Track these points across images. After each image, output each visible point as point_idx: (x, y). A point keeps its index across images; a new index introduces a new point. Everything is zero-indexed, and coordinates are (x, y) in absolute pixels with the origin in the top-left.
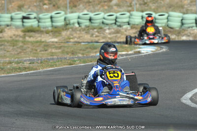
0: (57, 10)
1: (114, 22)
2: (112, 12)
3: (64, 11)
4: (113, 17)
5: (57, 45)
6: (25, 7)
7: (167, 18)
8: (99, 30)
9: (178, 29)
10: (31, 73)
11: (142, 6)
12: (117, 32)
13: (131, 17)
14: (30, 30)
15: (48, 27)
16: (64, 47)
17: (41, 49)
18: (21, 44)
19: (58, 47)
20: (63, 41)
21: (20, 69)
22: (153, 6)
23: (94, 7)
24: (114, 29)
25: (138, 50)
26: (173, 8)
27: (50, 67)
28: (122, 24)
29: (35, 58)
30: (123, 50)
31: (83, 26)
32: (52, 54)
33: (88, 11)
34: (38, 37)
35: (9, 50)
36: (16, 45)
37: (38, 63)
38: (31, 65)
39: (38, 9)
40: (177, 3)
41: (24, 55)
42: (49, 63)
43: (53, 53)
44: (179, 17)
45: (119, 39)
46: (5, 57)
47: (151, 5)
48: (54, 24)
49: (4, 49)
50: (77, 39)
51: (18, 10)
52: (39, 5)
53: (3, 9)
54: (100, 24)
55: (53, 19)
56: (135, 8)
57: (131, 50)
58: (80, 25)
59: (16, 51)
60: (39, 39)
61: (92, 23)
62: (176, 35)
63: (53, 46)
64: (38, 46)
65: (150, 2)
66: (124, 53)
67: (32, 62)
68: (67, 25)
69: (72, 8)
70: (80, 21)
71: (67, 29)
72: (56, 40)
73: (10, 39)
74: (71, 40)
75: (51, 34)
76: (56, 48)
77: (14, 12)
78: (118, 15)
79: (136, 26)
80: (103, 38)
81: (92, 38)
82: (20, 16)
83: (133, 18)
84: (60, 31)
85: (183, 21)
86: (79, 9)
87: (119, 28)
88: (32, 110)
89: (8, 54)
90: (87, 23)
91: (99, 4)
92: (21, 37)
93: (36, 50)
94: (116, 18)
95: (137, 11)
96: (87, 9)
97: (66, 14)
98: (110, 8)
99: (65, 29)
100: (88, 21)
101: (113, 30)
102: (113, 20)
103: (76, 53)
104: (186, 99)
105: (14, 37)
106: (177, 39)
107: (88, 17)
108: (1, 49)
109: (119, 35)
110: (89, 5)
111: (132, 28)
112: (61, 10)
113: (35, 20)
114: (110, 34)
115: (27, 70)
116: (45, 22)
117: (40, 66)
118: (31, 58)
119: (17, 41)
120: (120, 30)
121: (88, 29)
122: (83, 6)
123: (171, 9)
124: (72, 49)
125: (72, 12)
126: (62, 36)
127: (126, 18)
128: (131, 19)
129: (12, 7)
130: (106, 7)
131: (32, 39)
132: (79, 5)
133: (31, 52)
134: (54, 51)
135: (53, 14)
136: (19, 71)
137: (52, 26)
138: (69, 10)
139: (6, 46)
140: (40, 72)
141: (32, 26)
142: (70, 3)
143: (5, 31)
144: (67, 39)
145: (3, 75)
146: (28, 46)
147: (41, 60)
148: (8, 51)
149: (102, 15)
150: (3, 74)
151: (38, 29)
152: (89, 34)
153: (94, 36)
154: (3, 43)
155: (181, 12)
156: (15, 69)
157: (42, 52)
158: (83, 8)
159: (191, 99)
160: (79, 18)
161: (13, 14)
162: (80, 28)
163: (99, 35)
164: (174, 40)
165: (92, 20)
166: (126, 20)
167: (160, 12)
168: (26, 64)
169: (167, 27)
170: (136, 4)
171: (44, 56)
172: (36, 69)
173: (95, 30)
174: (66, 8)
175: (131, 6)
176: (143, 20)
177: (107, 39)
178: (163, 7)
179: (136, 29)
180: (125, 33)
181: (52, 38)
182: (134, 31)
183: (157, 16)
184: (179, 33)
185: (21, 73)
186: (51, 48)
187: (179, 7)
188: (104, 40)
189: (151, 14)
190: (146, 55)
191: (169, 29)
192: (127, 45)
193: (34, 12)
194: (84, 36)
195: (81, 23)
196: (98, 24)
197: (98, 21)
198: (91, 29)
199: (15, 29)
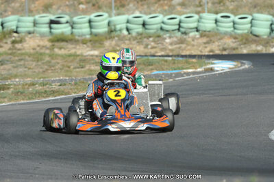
0: (98, 11)
1: (177, 27)
2: (175, 14)
3: (107, 12)
4: (176, 21)
6: (54, 7)
7: (251, 23)
8: (156, 39)
9: (265, 37)
10: (61, 99)
11: (216, 5)
12: (182, 41)
14: (61, 39)
15: (85, 35)
17: (76, 65)
18: (47, 59)
21: (46, 93)
22: (231, 6)
23: (149, 7)
24: (177, 37)
25: (211, 66)
26: (259, 8)
28: (188, 31)
29: (67, 78)
30: (189, 66)
31: (134, 34)
33: (141, 12)
34: (72, 49)
35: (32, 67)
36: (41, 60)
37: (72, 85)
38: (62, 88)
39: (72, 10)
41: (52, 74)
43: (91, 71)
44: (267, 21)
45: (184, 51)
46: (26, 76)
47: (228, 3)
48: (93, 30)
49: (24, 65)
51: (44, 12)
52: (74, 5)
53: (23, 10)
54: (157, 30)
55: (93, 24)
56: (206, 9)
57: (201, 67)
58: (130, 31)
59: (41, 68)
60: (73, 51)
61: (146, 29)
62: (263, 46)
63: (93, 62)
64: (72, 61)
66: (190, 70)
67: (63, 83)
68: (111, 31)
70: (130, 26)
71: (111, 38)
72: (96, 53)
73: (32, 51)
75: (89, 44)
77: (39, 13)
78: (183, 17)
79: (207, 33)
80: (162, 50)
81: (146, 50)
82: (47, 20)
83: (203, 23)
84: (101, 40)
85: (273, 26)
86: (128, 10)
87: (185, 37)
89: (30, 72)
90: (140, 29)
91: (156, 3)
92: (47, 48)
93: (69, 67)
94: (180, 22)
95: (209, 12)
96: (140, 9)
97: (110, 16)
98: (172, 9)
99: (108, 37)
100: (141, 26)
101: (175, 39)
102: (176, 25)
105: (38, 49)
106: (264, 52)
107: (140, 20)
108: (21, 65)
109: (183, 46)
110: (142, 5)
111: (202, 36)
112: (103, 11)
113: (67, 25)
114: (171, 44)
115: (55, 94)
116: (80, 28)
117: (74, 89)
118: (61, 78)
119: (41, 54)
120: (185, 40)
121: (140, 38)
122: (134, 5)
123: (256, 10)
125: (119, 14)
126: (104, 47)
127: (194, 22)
128: (200, 24)
129: (35, 7)
130: (166, 8)
131: (62, 52)
132: (128, 4)
133: (61, 69)
134: (93, 67)
135: (92, 16)
136: (45, 95)
137: (91, 33)
139: (27, 61)
141: (63, 34)
142: (115, 2)
143: (25, 41)
145: (22, 102)
146: (58, 61)
147: (75, 81)
148: (29, 69)
149: (161, 18)
150: (23, 99)
151: (70, 37)
152: (142, 44)
153: (149, 47)
154: (23, 57)
155: (269, 14)
156: (39, 94)
157: (77, 70)
158: (134, 8)
160: (128, 22)
161: (37, 17)
162: (129, 36)
163: (156, 45)
164: (260, 52)
165: (147, 25)
166: (194, 25)
167: (240, 14)
168: (55, 87)
169: (251, 35)
170: (208, 3)
171: (79, 74)
172: (69, 93)
173: (151, 39)
174: (111, 8)
175: (201, 6)
176: (217, 26)
177: (168, 51)
178: (245, 6)
179: (208, 37)
180: (192, 42)
181: (91, 50)
182: (205, 40)
183: (236, 19)
184: (268, 43)
185: (47, 99)
186: (90, 64)
187: (268, 7)
188: (163, 53)
189: (229, 17)
190: (221, 73)
191: (253, 37)
192: (194, 60)
193: (66, 14)
194: (136, 48)
195: (131, 30)
196: (155, 31)
197: (155, 26)
198: (145, 37)
199: (39, 38)
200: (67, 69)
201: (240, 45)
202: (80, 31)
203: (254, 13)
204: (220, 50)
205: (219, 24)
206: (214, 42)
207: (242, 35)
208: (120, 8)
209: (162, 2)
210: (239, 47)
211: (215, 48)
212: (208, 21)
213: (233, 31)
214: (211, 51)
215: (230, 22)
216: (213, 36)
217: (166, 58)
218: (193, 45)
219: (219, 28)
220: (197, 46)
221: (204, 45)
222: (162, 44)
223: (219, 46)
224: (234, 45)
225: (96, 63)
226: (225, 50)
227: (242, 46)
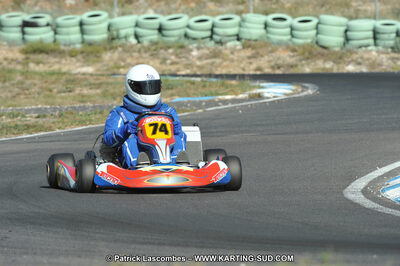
0: (93, 10)
1: (208, 33)
2: (206, 14)
3: (106, 10)
4: (207, 25)
5: (92, 80)
6: (28, 2)
7: (317, 28)
8: (179, 51)
9: (337, 49)
10: (39, 137)
11: (266, 2)
12: (215, 55)
13: (243, 24)
14: (39, 50)
15: (74, 44)
16: (108, 84)
17: (61, 87)
18: (19, 78)
19: (94, 84)
20: (106, 73)
21: (18, 129)
22: (288, 3)
23: (167, 4)
24: (208, 49)
25: (258, 91)
26: (328, 6)
27: (78, 125)
28: (224, 39)
29: (48, 107)
31: (146, 42)
32: (83, 98)
33: (156, 11)
34: (55, 64)
36: (10, 80)
37: (55, 117)
38: (40, 120)
39: (55, 8)
41: (26, 100)
42: (77, 117)
43: (83, 96)
44: (341, 25)
45: (219, 69)
48: (86, 37)
51: (14, 9)
54: (180, 37)
55: (85, 27)
56: (251, 7)
57: (243, 92)
58: (141, 39)
59: (10, 91)
60: (56, 67)
61: (163, 36)
62: (334, 62)
63: (85, 83)
64: (53, 83)
66: (228, 97)
67: (41, 114)
68: (112, 39)
69: (123, 6)
70: (139, 30)
71: (113, 48)
72: (90, 70)
74: (122, 70)
75: (80, 57)
76: (91, 86)
77: (7, 12)
78: (217, 19)
79: (253, 43)
80: (187, 66)
81: (164, 67)
82: (18, 21)
83: (246, 27)
84: (98, 52)
85: (348, 33)
86: (137, 8)
87: (220, 47)
88: (41, 211)
90: (154, 36)
92: (19, 63)
93: (51, 91)
94: (213, 26)
95: (255, 12)
96: (155, 7)
97: (111, 16)
98: (201, 7)
99: (108, 47)
100: (156, 32)
101: (206, 51)
102: (207, 30)
104: (355, 191)
105: (5, 63)
106: (335, 71)
107: (155, 23)
109: (218, 61)
111: (245, 47)
112: (101, 9)
113: (49, 28)
114: (200, 58)
115: (31, 130)
116: (68, 34)
117: (59, 122)
118: (40, 106)
119: (10, 71)
120: (220, 52)
121: (155, 48)
123: (324, 9)
125: (123, 14)
126: (102, 62)
127: (234, 26)
128: (242, 29)
130: (193, 5)
131: (41, 68)
134: (85, 91)
135: (85, 16)
136: (16, 132)
137: (83, 42)
140: (58, 135)
141: (41, 41)
144: (113, 68)
146: (36, 82)
147: (60, 110)
149: (184, 20)
151: (53, 46)
152: (158, 58)
153: (168, 62)
155: (344, 16)
156: (7, 129)
157: (63, 94)
158: (146, 5)
159: (365, 192)
160: (137, 25)
161: (4, 17)
162: (139, 45)
163: (177, 60)
164: (330, 72)
165: (165, 30)
166: (234, 31)
167: (301, 15)
168: (31, 119)
169: (316, 46)
171: (66, 101)
172: (50, 129)
173: (171, 51)
174: (112, 4)
175: (243, 3)
176: (267, 32)
177: (195, 69)
178: (308, 4)
179: (253, 48)
180: (231, 56)
181: (82, 66)
182: (249, 52)
183: (295, 22)
184: (341, 58)
185: (19, 137)
186: (81, 86)
187: (341, 6)
188: (188, 72)
189: (284, 19)
190: (273, 102)
191: (319, 49)
192: (234, 82)
193: (47, 13)
195: (141, 37)
196: (176, 38)
197: (177, 32)
198: (161, 48)
199: (7, 47)
200: (48, 93)
201: (301, 60)
202: (66, 37)
203: (322, 13)
204: (272, 67)
205: (270, 29)
206: (262, 56)
207: (303, 46)
208: (126, 5)
210: (299, 63)
211: (265, 64)
212: (254, 24)
213: (290, 40)
214: (258, 69)
215: (285, 27)
216: (261, 47)
217: (193, 79)
218: (232, 61)
219: (272, 36)
220: (238, 61)
221: (248, 61)
222: (187, 58)
223: (269, 61)
224: (292, 61)
225: (90, 84)
226: (279, 68)
227: (304, 62)
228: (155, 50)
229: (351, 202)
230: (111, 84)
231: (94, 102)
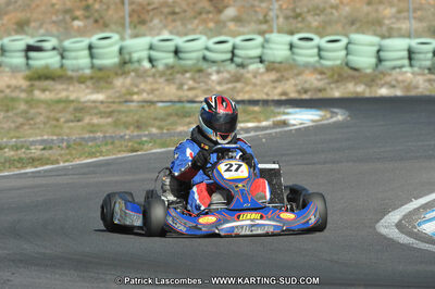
0: (103, 31)
1: (229, 56)
2: (226, 34)
3: (117, 32)
4: (228, 46)
5: (102, 108)
6: (33, 24)
7: (346, 48)
8: (197, 76)
9: (369, 71)
10: (45, 171)
11: (291, 20)
12: (237, 79)
13: (266, 45)
14: (44, 76)
15: (83, 69)
16: (120, 112)
17: (68, 116)
18: (23, 107)
19: (105, 113)
20: (117, 100)
21: (22, 162)
22: (315, 22)
23: (184, 25)
25: (284, 117)
26: (358, 25)
27: (87, 157)
28: (246, 62)
29: (55, 138)
30: (248, 118)
31: (160, 66)
32: (93, 128)
33: (171, 33)
34: (62, 91)
36: (13, 109)
37: (62, 149)
38: (46, 153)
39: (61, 30)
40: (368, 14)
41: (31, 131)
42: (87, 149)
43: (93, 125)
44: (373, 45)
45: (241, 94)
47: (310, 18)
48: (97, 62)
50: (148, 94)
51: (17, 32)
52: (64, 20)
54: (198, 60)
55: (95, 51)
56: (275, 26)
57: (266, 119)
58: (155, 63)
59: (14, 122)
60: (63, 95)
61: (180, 59)
62: (366, 85)
63: (96, 111)
64: (61, 112)
65: (309, 11)
66: (250, 125)
67: (47, 145)
68: (124, 63)
70: (154, 54)
71: (125, 74)
72: (100, 97)
74: (135, 97)
75: (89, 83)
76: (102, 114)
77: (9, 35)
78: (238, 40)
79: (277, 65)
80: (206, 92)
81: (180, 93)
82: (21, 45)
83: (271, 49)
84: (109, 77)
85: (382, 54)
86: (151, 29)
87: (241, 71)
88: (48, 251)
90: (170, 59)
91: (195, 18)
92: (23, 90)
93: (57, 120)
94: (234, 48)
95: (280, 31)
96: (170, 28)
97: (122, 39)
98: (220, 28)
99: (120, 72)
100: (172, 55)
101: (226, 75)
102: (227, 52)
103: (147, 126)
104: (388, 225)
105: (8, 91)
106: (367, 95)
107: (171, 45)
109: (239, 85)
110: (174, 21)
111: (268, 70)
112: (112, 31)
113: (55, 52)
114: (220, 83)
115: (36, 163)
116: (76, 58)
117: (67, 154)
118: (45, 137)
119: (13, 99)
120: (242, 75)
121: (171, 73)
122: (161, 21)
123: (354, 27)
124: (136, 117)
125: (136, 36)
126: (113, 88)
127: (256, 48)
128: (266, 51)
129: (3, 25)
130: (211, 25)
131: (47, 96)
132: (151, 21)
133: (45, 124)
134: (95, 121)
135: (94, 39)
136: (19, 165)
137: (93, 67)
138: (129, 32)
140: (65, 168)
141: (47, 67)
142: (130, 16)
144: (125, 95)
146: (41, 110)
147: (68, 141)
149: (203, 41)
151: (60, 72)
152: (174, 83)
153: (186, 87)
155: (375, 34)
156: (11, 163)
157: (71, 124)
158: (160, 25)
159: (399, 226)
160: (151, 48)
161: (6, 41)
162: (154, 70)
163: (196, 85)
164: (361, 96)
165: (181, 52)
166: (256, 52)
167: (329, 35)
168: (36, 151)
169: (346, 68)
170: (277, 17)
171: (74, 131)
172: (56, 162)
173: (188, 75)
174: (123, 25)
175: (266, 21)
176: (293, 53)
178: (337, 23)
179: (278, 70)
180: (254, 80)
181: (92, 93)
182: (273, 76)
183: (323, 42)
184: (373, 80)
185: (23, 171)
186: (91, 115)
187: (373, 24)
189: (311, 39)
190: (300, 129)
191: (349, 71)
192: (256, 108)
193: (52, 35)
194: (163, 89)
195: (156, 60)
196: (194, 62)
197: (194, 55)
198: (178, 72)
199: (9, 74)
200: (54, 123)
201: (329, 84)
202: (74, 62)
203: (352, 32)
204: (299, 92)
205: (296, 50)
206: (287, 79)
207: (332, 68)
208: (139, 26)
209: (204, 16)
210: (328, 87)
211: (290, 88)
212: (279, 47)
213: (318, 62)
214: (284, 93)
215: (312, 48)
216: (286, 70)
218: (255, 85)
219: (299, 59)
220: (262, 86)
221: (273, 85)
222: (206, 83)
223: (296, 85)
224: (320, 84)
225: (101, 113)
226: (306, 92)
227: (333, 86)
228: (171, 74)
229: (385, 238)
230: (123, 112)
231: (105, 132)
